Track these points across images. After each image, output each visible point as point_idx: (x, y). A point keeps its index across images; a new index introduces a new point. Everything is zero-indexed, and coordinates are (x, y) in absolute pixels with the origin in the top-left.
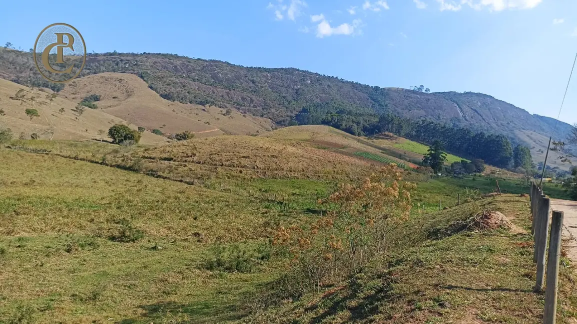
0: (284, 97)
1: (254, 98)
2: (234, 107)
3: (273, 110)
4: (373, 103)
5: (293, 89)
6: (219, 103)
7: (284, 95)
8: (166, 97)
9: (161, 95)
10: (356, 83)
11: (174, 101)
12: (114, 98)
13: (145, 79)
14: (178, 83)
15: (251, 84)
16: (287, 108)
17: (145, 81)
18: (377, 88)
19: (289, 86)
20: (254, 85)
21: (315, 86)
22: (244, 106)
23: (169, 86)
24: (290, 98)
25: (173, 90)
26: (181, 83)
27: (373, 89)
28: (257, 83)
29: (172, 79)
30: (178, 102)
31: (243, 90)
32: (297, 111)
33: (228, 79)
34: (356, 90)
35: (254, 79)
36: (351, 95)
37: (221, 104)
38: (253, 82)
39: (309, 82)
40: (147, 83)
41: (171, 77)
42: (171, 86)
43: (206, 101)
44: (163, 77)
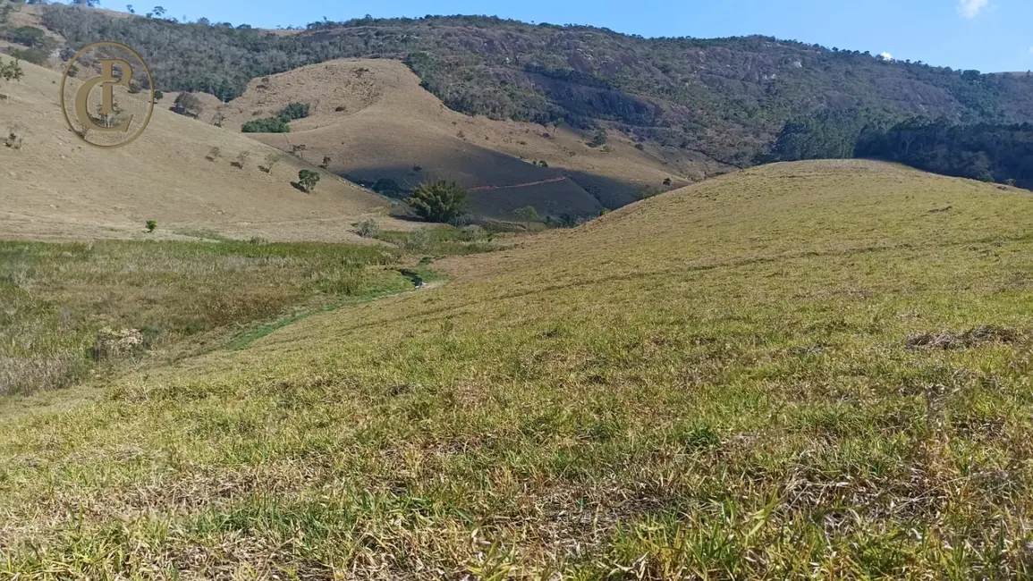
0: (739, 102)
1: (665, 105)
2: (616, 127)
3: (710, 132)
4: (965, 109)
5: (759, 82)
6: (581, 118)
7: (738, 97)
8: (458, 105)
9: (446, 103)
10: (918, 64)
11: (473, 113)
12: (338, 109)
13: (415, 67)
14: (489, 77)
15: (660, 75)
16: (745, 126)
17: (414, 71)
18: (972, 75)
19: (748, 78)
20: (665, 77)
21: (813, 73)
22: (639, 124)
23: (467, 83)
24: (751, 103)
25: (476, 90)
26: (498, 75)
27: (962, 77)
28: (673, 73)
29: (477, 67)
30: (485, 119)
31: (639, 89)
32: (771, 134)
33: (606, 66)
34: (918, 79)
35: (668, 62)
36: (906, 91)
37: (584, 120)
38: (665, 70)
39: (799, 64)
40: (420, 76)
41: (476, 64)
42: (472, 81)
43: (548, 115)
44: (457, 64)
